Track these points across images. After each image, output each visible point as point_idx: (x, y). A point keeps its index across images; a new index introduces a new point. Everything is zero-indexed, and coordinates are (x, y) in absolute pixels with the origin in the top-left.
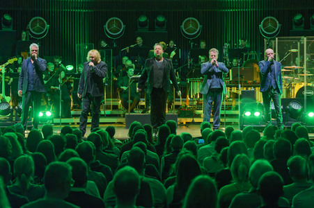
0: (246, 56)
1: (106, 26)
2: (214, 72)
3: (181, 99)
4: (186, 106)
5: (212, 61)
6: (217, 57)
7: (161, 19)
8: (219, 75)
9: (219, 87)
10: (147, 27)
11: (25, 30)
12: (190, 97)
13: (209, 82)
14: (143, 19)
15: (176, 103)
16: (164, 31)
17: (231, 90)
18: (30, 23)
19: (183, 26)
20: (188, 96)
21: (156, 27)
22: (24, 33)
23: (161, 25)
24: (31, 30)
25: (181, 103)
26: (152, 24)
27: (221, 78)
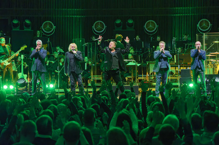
0: (187, 46)
1: (94, 27)
2: (162, 57)
3: (143, 75)
4: (146, 80)
5: (161, 50)
6: (164, 47)
7: (130, 21)
8: (166, 59)
9: (166, 67)
10: (121, 27)
11: (39, 30)
12: (149, 74)
13: (160, 64)
14: (118, 22)
15: (139, 78)
16: (132, 29)
17: (175, 69)
18: (43, 25)
19: (145, 26)
20: (147, 73)
21: (127, 27)
22: (38, 32)
23: (130, 25)
24: (43, 30)
25: (143, 78)
26: (124, 25)
27: (167, 61)
